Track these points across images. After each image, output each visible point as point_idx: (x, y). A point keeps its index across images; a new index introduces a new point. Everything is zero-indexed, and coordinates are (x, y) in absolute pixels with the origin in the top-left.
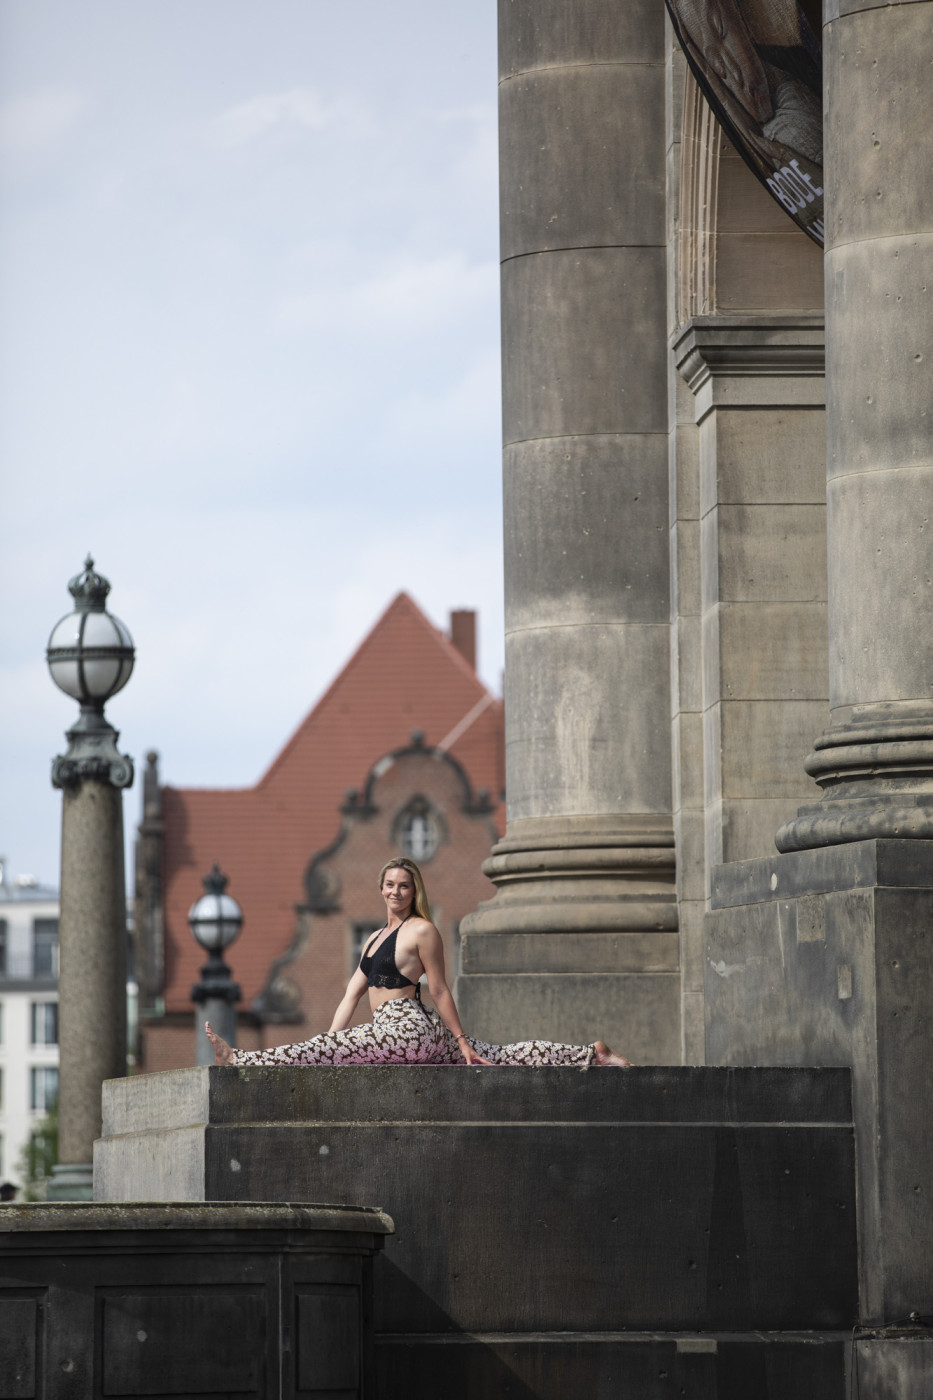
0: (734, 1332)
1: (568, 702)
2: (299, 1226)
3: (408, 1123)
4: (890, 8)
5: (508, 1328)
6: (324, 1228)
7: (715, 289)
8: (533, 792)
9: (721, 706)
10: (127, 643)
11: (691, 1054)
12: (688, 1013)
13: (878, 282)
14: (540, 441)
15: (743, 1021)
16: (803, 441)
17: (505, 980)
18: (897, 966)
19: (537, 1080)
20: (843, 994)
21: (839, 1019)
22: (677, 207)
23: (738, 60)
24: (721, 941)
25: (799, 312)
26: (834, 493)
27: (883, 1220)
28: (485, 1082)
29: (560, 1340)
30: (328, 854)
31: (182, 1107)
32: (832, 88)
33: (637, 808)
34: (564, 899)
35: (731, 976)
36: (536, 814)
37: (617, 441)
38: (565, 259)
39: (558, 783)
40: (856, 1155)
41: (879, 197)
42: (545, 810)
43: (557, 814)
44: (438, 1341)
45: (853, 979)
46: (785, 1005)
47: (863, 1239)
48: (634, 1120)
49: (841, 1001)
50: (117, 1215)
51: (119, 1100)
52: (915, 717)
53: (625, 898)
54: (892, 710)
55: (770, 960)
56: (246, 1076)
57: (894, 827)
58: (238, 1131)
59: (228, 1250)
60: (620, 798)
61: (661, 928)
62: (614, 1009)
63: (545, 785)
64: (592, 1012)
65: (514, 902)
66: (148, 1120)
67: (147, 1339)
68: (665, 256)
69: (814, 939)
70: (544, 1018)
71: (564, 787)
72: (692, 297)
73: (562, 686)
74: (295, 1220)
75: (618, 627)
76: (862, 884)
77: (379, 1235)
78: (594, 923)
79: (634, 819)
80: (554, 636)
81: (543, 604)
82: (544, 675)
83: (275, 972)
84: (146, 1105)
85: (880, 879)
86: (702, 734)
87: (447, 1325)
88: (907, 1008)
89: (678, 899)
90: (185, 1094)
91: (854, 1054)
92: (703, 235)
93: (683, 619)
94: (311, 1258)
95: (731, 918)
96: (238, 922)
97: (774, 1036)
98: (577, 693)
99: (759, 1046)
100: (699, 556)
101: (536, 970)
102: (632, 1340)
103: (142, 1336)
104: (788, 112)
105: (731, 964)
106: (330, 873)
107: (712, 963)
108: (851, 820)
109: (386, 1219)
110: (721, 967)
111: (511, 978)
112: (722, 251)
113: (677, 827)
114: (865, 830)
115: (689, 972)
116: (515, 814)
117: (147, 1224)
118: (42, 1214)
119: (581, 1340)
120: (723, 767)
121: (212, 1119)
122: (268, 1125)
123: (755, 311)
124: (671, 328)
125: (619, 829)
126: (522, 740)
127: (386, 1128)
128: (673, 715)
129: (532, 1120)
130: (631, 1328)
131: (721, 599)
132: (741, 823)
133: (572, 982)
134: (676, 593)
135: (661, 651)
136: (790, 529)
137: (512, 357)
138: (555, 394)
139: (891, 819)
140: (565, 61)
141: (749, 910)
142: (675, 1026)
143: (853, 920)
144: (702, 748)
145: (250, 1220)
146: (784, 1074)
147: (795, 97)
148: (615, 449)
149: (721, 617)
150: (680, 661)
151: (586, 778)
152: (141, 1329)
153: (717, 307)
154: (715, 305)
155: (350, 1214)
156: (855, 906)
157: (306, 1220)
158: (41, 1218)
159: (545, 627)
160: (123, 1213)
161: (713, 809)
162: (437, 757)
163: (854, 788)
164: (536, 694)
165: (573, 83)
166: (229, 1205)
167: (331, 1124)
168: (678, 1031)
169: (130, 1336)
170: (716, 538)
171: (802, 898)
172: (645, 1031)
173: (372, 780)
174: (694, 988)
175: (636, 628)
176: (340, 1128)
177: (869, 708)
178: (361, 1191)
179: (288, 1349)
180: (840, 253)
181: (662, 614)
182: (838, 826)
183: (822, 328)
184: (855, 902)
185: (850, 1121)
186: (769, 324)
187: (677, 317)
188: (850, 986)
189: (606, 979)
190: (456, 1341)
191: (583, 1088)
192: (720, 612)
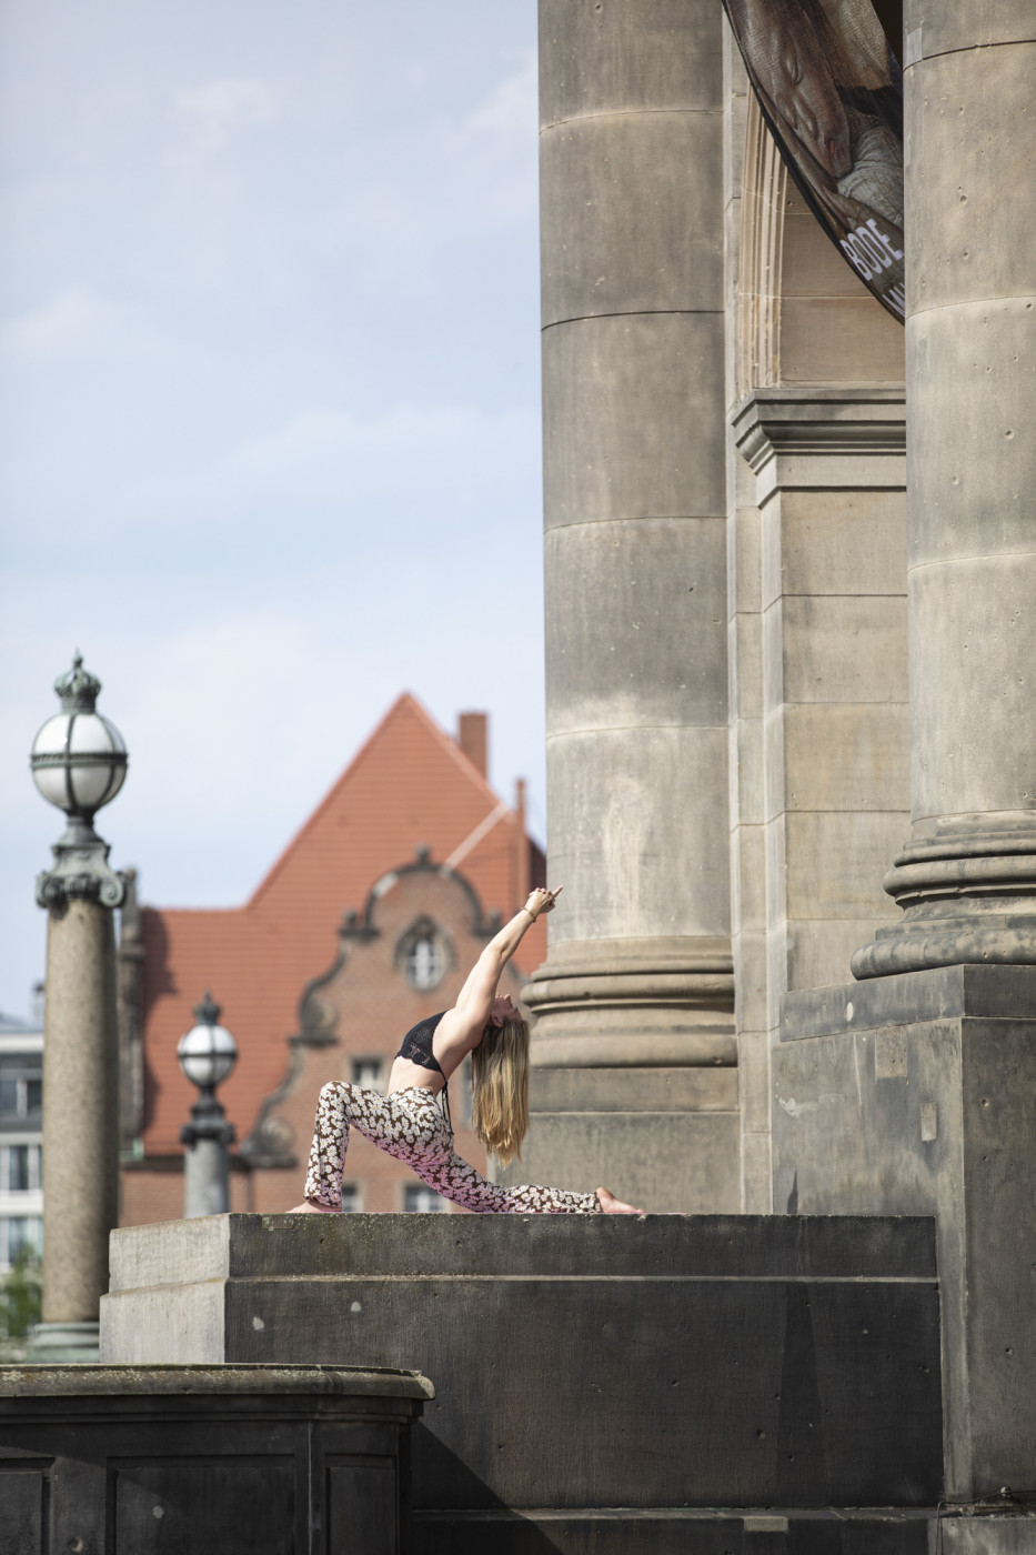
0: (806, 1508)
1: (616, 813)
2: (331, 1392)
3: (448, 1278)
4: (978, 50)
5: (558, 1504)
6: (359, 1393)
7: (779, 359)
8: (577, 912)
9: (786, 818)
10: (119, 748)
11: (752, 1202)
12: (748, 1156)
13: (966, 350)
14: (585, 525)
15: (815, 1165)
16: (876, 526)
17: (547, 1119)
18: (987, 1105)
19: (590, 1230)
20: (927, 1136)
21: (922, 1163)
22: (737, 268)
23: (813, 108)
24: (791, 1076)
25: (872, 384)
26: (916, 583)
27: (972, 1386)
28: (533, 1232)
29: (615, 1518)
30: (323, 982)
31: (200, 1259)
32: (913, 137)
33: (692, 930)
34: (612, 1031)
35: (802, 1116)
36: (581, 936)
37: (671, 525)
38: (614, 325)
39: (604, 903)
40: (941, 1314)
41: (967, 257)
42: (591, 932)
43: (603, 937)
44: (481, 1519)
45: (938, 1118)
46: (862, 1147)
47: (948, 1406)
48: (697, 1274)
49: (925, 1142)
50: (132, 1379)
51: (128, 1252)
52: (1007, 830)
53: (679, 1029)
54: (980, 822)
55: (846, 1098)
56: (270, 1225)
57: (983, 952)
58: (261, 1286)
59: (252, 1418)
60: (673, 919)
61: (719, 1062)
62: (666, 1152)
63: (591, 905)
64: (642, 1155)
65: (557, 1034)
66: (161, 1274)
67: (164, 1516)
68: (723, 322)
69: (894, 1075)
70: (589, 1161)
71: (612, 907)
72: (754, 368)
73: (610, 796)
74: (327, 1384)
75: (671, 730)
76: (948, 1014)
77: (418, 1401)
78: (644, 1056)
79: (689, 942)
80: (600, 741)
81: (589, 705)
82: (590, 783)
83: (265, 1111)
84: (159, 1257)
85: (968, 1008)
86: (763, 849)
87: (491, 1500)
88: (997, 1151)
89: (737, 1030)
90: (203, 1245)
91: (939, 1202)
92: (766, 299)
93: (743, 721)
94: (344, 1426)
95: (802, 1051)
96: (232, 1056)
97: (850, 1182)
98: (626, 803)
99: (833, 1192)
100: (760, 653)
101: (581, 1109)
102: (695, 1517)
103: (158, 1512)
104: (870, 164)
105: (802, 1102)
106: (327, 1003)
107: (781, 1101)
108: (935, 943)
109: (426, 1383)
110: (791, 1106)
111: (554, 1117)
112: (787, 318)
113: (735, 951)
114: (951, 955)
115: (749, 1112)
116: (558, 937)
117: (164, 1388)
118: (49, 1377)
119: (639, 1517)
120: (787, 884)
121: (233, 1273)
122: (295, 1279)
123: (823, 384)
124: (729, 402)
125: (672, 953)
126: (565, 855)
127: (425, 1283)
128: (732, 828)
129: (584, 1274)
130: (694, 1504)
131: (785, 700)
132: (807, 948)
133: (621, 1123)
134: (735, 692)
135: (718, 757)
136: (862, 623)
137: (554, 433)
138: (602, 474)
139: (979, 942)
140: (613, 107)
141: (823, 1043)
142: (734, 1170)
143: (938, 1053)
144: (764, 865)
145: (278, 1385)
146: (863, 1223)
147: (880, 147)
148: (668, 534)
149: (786, 720)
150: (740, 768)
151: (636, 897)
152: (157, 1504)
153: (782, 379)
154: (779, 376)
155: (387, 1377)
156: (940, 1038)
157: (339, 1384)
158: (48, 1382)
159: (591, 731)
160: (139, 1377)
161: (776, 931)
162: (444, 874)
163: (939, 908)
164: (581, 804)
165: (622, 132)
166: (254, 1368)
167: (363, 1278)
168: (738, 1175)
169: (145, 1511)
170: (780, 632)
171: (881, 1030)
172: (701, 1175)
173: (372, 900)
174: (755, 1129)
175: (691, 731)
176: (373, 1282)
177: (955, 820)
178: (397, 1354)
179: (318, 1526)
180: (924, 318)
181: (720, 715)
182: (922, 950)
183: (902, 402)
184: (940, 1033)
185: (935, 1275)
186: (838, 397)
187: (737, 390)
188: (934, 1126)
189: (657, 1118)
190: (500, 1518)
191: (640, 1239)
192: (784, 714)
